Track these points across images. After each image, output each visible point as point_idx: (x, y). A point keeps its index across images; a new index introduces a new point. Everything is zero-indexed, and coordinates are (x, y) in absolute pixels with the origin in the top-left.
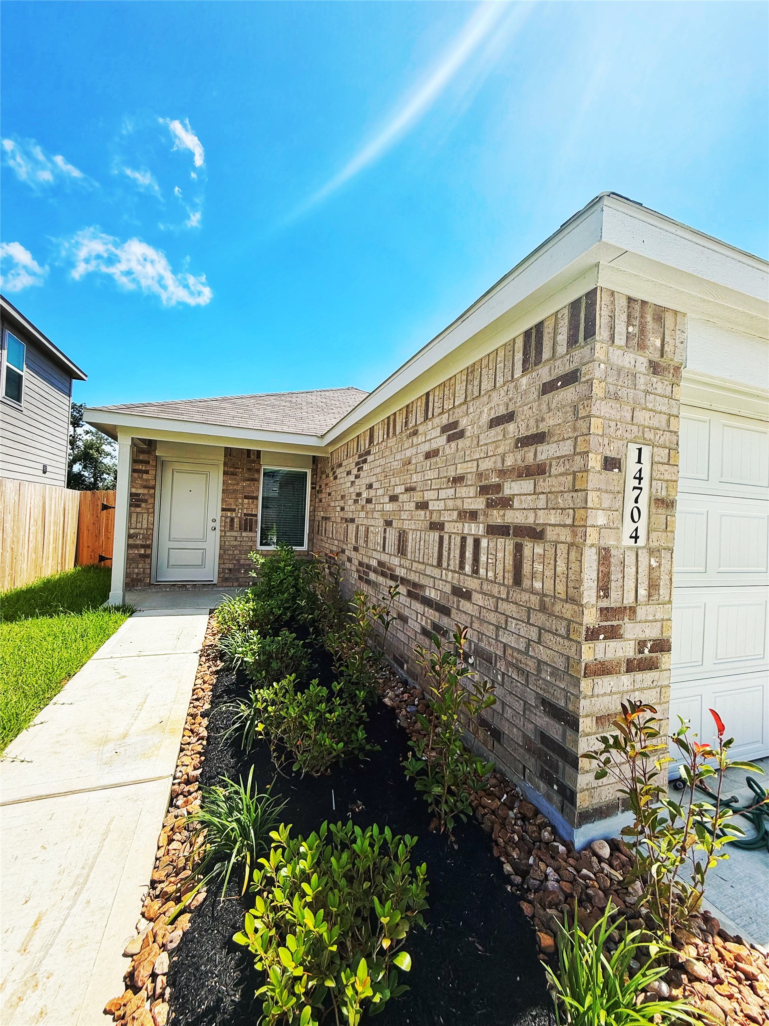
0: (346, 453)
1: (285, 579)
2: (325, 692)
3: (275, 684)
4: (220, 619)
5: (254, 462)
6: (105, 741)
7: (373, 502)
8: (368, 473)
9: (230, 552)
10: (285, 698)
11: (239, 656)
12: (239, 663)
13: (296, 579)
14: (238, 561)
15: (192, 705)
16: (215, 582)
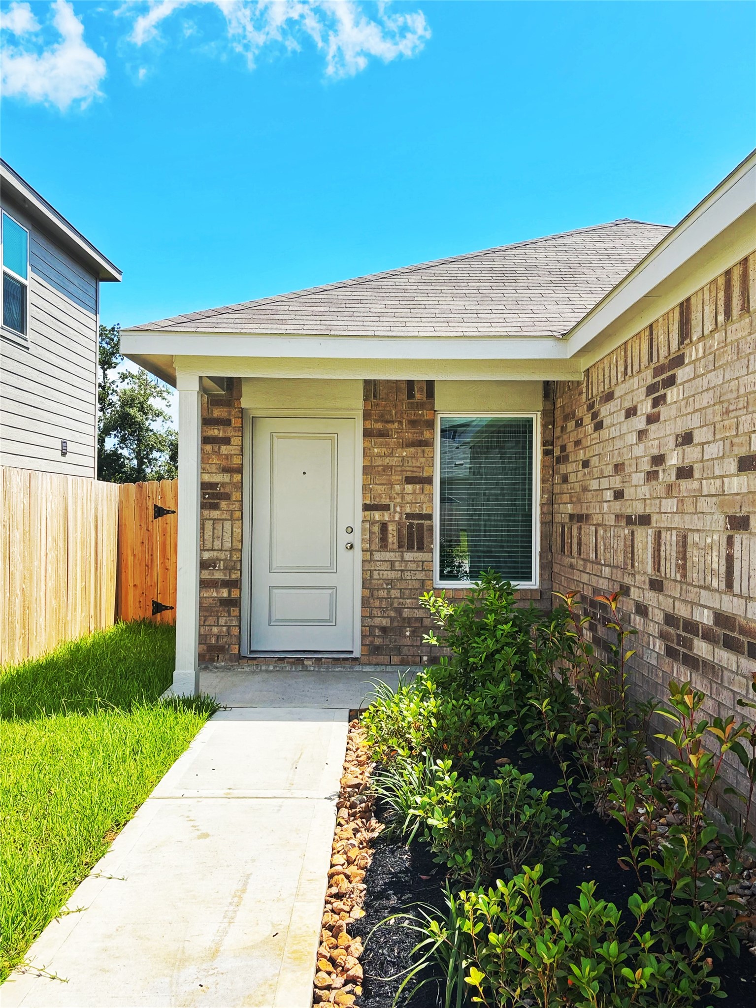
0: (621, 369)
1: (498, 651)
2: (613, 915)
3: (499, 883)
4: (374, 730)
5: (421, 406)
6: (179, 961)
7: (697, 475)
8: (679, 409)
9: (383, 594)
10: (524, 917)
11: (417, 812)
12: (416, 827)
13: (523, 650)
14: (399, 611)
15: (329, 906)
16: (357, 654)
